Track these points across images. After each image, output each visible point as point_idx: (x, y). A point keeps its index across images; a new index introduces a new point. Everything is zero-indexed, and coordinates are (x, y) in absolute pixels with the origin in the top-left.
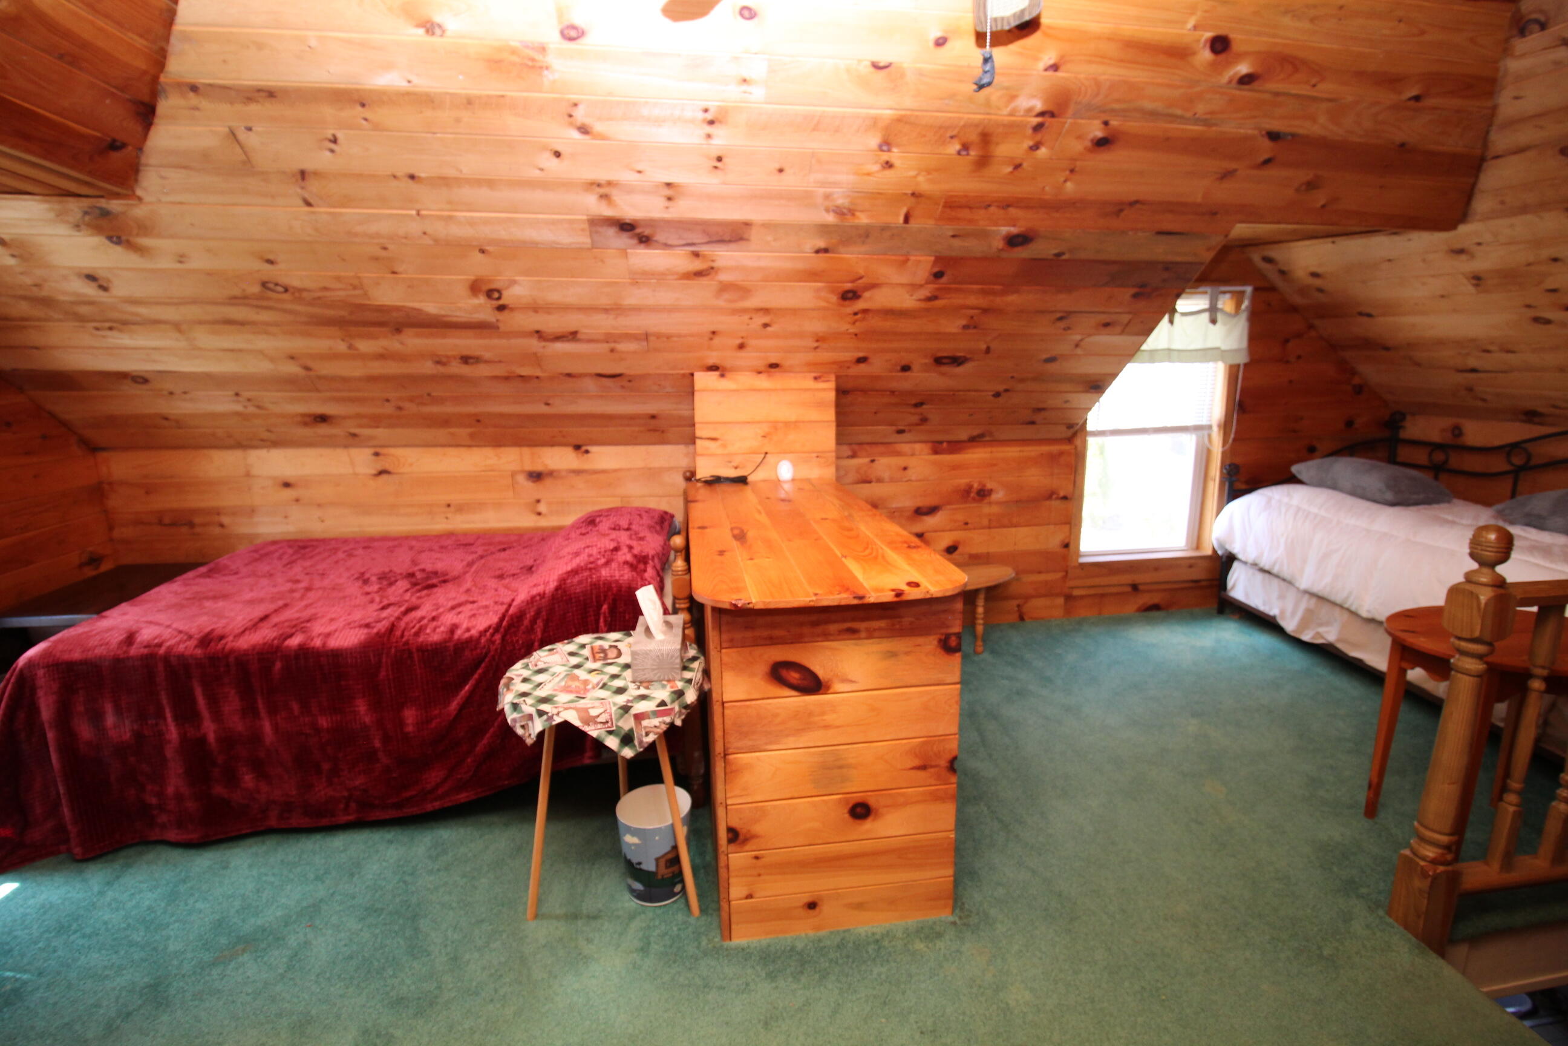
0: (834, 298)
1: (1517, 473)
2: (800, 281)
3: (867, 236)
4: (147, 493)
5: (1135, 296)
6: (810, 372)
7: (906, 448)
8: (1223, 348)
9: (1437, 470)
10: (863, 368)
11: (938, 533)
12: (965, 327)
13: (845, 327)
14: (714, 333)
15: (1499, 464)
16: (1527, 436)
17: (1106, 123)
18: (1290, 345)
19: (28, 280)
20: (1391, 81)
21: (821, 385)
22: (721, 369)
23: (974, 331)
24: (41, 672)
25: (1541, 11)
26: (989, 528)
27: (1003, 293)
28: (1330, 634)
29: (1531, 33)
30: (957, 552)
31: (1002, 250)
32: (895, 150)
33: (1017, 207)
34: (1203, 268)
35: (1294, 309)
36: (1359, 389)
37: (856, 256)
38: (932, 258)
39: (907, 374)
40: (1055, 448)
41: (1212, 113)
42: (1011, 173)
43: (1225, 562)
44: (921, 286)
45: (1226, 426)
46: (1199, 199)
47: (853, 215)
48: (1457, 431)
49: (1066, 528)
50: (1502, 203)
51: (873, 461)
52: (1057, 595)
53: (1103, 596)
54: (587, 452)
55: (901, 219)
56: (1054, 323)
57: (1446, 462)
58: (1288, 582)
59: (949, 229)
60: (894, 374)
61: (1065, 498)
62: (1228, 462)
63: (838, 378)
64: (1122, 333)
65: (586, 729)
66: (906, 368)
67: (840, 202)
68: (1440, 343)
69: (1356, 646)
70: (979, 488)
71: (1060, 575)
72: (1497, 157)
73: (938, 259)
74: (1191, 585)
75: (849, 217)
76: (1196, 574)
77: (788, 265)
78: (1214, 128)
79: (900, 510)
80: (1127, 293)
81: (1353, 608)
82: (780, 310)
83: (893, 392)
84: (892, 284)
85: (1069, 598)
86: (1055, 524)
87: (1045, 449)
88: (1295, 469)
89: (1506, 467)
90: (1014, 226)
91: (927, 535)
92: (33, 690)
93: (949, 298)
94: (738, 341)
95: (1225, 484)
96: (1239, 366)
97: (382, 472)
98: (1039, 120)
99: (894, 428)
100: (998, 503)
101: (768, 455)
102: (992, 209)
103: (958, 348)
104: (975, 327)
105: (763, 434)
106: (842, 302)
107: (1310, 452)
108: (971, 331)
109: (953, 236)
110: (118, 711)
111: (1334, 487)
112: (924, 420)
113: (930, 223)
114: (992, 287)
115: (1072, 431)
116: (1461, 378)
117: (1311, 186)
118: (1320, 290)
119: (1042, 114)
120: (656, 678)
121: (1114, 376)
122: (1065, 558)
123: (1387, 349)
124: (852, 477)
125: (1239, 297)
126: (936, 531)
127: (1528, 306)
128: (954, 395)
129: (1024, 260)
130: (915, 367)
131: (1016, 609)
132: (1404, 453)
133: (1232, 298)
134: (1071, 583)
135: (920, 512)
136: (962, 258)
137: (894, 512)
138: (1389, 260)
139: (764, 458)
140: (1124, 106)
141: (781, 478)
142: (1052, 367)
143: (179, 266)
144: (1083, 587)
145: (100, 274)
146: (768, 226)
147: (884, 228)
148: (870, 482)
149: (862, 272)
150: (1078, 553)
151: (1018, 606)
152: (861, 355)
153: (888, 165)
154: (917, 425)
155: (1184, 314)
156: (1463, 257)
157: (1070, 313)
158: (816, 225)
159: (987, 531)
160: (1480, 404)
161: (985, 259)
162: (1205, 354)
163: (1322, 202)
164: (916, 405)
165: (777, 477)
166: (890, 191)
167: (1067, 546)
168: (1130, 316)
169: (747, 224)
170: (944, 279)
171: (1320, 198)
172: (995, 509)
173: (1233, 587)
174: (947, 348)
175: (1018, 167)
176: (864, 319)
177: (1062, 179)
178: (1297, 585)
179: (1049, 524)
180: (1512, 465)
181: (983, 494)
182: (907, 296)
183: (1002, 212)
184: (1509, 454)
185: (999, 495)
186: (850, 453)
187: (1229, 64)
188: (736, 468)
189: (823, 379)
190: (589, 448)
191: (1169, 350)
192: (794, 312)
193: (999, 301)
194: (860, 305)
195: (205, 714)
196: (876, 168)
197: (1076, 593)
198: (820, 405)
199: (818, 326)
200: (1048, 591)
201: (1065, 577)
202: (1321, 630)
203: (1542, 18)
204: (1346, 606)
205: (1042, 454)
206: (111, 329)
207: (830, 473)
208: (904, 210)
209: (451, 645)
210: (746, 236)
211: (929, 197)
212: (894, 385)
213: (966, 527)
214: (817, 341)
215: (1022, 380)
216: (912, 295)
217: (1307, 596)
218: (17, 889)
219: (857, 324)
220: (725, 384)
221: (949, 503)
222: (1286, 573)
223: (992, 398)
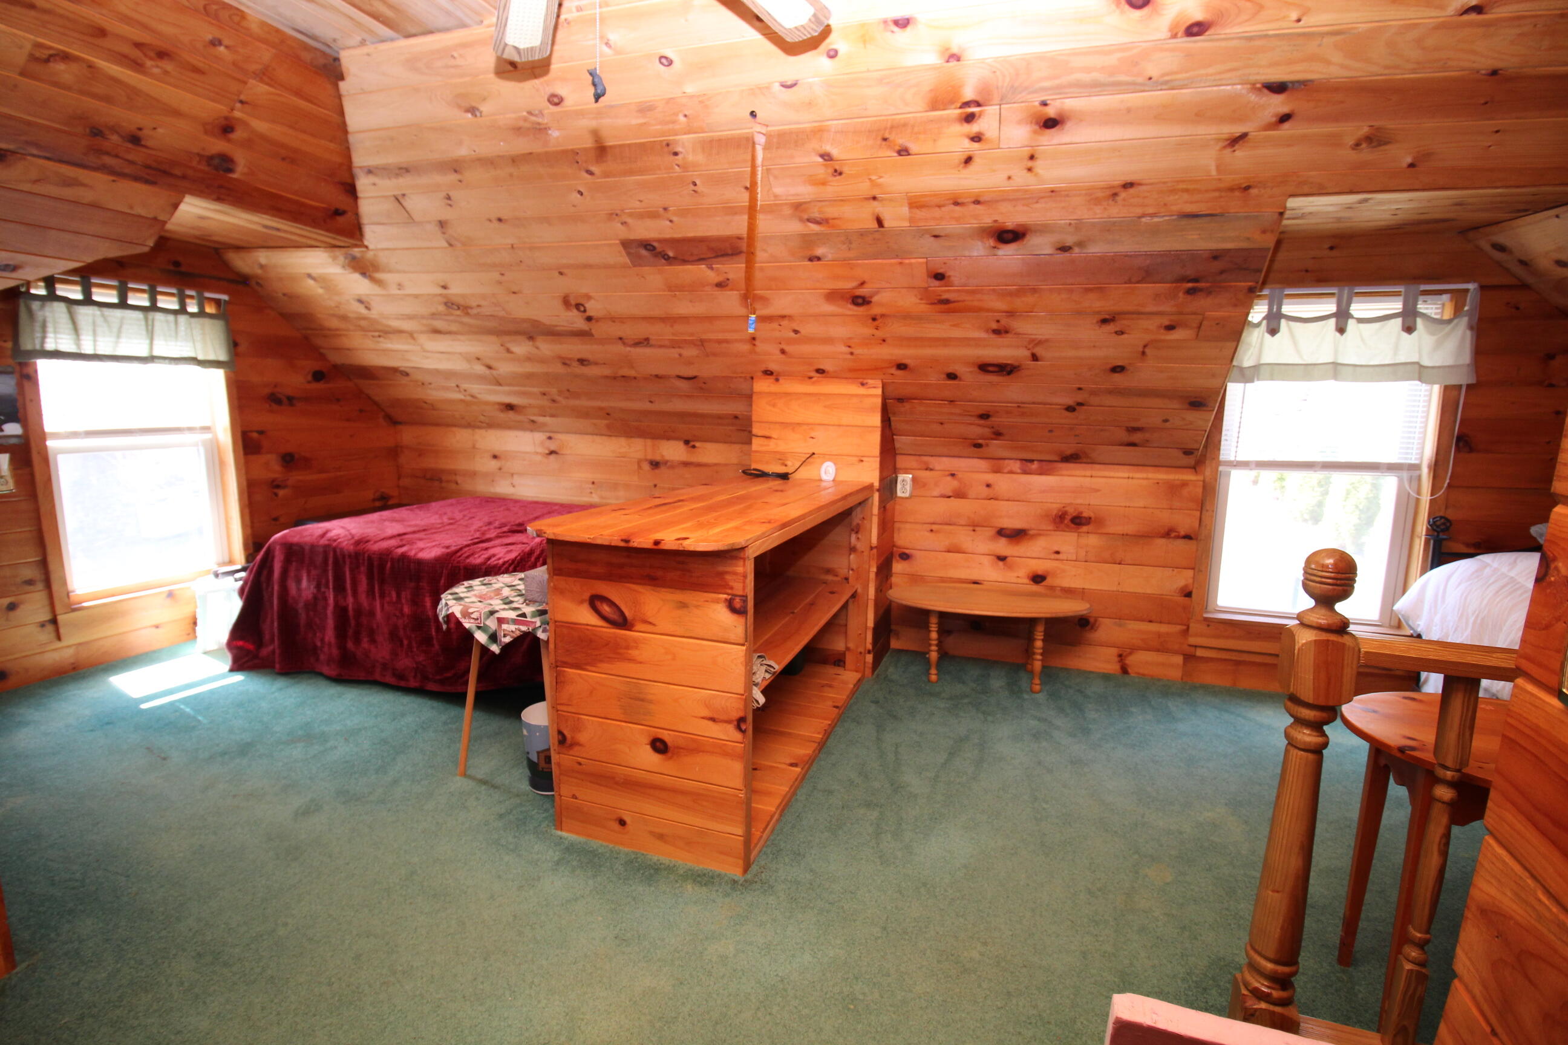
0: (846, 305)
4: (420, 455)
5: (1190, 292)
6: (856, 377)
8: (1433, 362)
10: (905, 376)
11: (1024, 560)
13: (869, 332)
14: (754, 339)
18: (1557, 363)
19: (333, 304)
21: (866, 391)
22: (775, 374)
24: (278, 547)
26: (1087, 560)
27: (1021, 294)
30: (1043, 582)
31: (995, 247)
39: (956, 383)
40: (1172, 476)
45: (1437, 466)
49: (1194, 572)
51: (952, 475)
52: (1174, 652)
53: (1238, 663)
54: (694, 447)
55: (875, 223)
56: (1099, 327)
60: (942, 382)
61: (1187, 538)
62: (1438, 516)
63: (883, 384)
65: (463, 620)
66: (952, 376)
70: (1076, 514)
71: (1178, 628)
85: (1190, 658)
86: (1174, 567)
87: (1161, 475)
88: (1535, 531)
91: (1009, 559)
92: (273, 557)
94: (778, 347)
95: (1432, 542)
96: (1460, 386)
97: (552, 452)
99: (969, 441)
100: (1098, 534)
101: (814, 456)
103: (999, 354)
106: (854, 307)
110: (309, 580)
112: (999, 434)
113: (905, 225)
120: (539, 600)
122: (1186, 609)
125: (1459, 297)
126: (1020, 557)
128: (1019, 407)
130: (962, 375)
131: (1117, 659)
133: (1451, 300)
134: (1192, 640)
135: (1004, 533)
139: (809, 457)
143: (399, 292)
145: (364, 298)
151: (1120, 656)
153: (838, 173)
154: (993, 439)
155: (1361, 321)
162: (1394, 371)
164: (982, 417)
165: (820, 477)
166: (851, 198)
167: (1190, 595)
169: (740, 239)
171: (1400, 155)
174: (988, 355)
175: (968, 160)
176: (885, 324)
181: (1079, 521)
188: (782, 464)
189: (867, 385)
190: (697, 444)
191: (1335, 365)
192: (815, 318)
194: (873, 310)
195: (349, 591)
197: (1199, 653)
200: (1161, 646)
201: (1187, 631)
205: (1157, 483)
206: (380, 336)
209: (484, 567)
211: (891, 200)
213: (1057, 556)
218: (242, 681)
219: (880, 329)
223: (1066, 413)
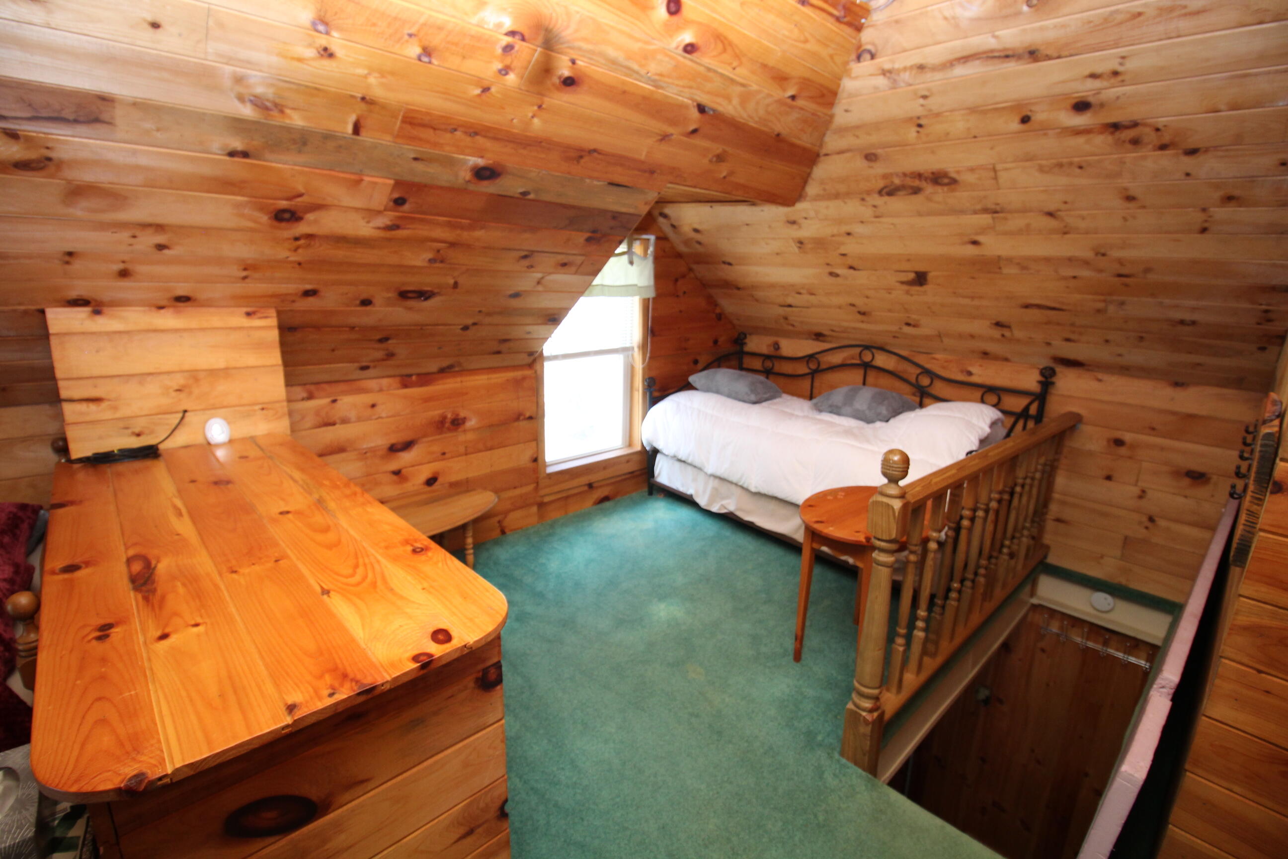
0: (264, 218)
1: (814, 373)
2: (208, 191)
3: (305, 144)
5: (588, 240)
6: (240, 306)
7: (373, 384)
8: (640, 284)
9: (768, 373)
10: (311, 303)
11: (416, 468)
12: (431, 261)
13: (282, 253)
14: (70, 254)
15: (802, 369)
16: (818, 350)
17: (573, 62)
18: (679, 283)
20: (781, 78)
21: (257, 322)
22: (93, 303)
23: (441, 265)
25: (873, 44)
26: (466, 454)
27: (471, 228)
28: (729, 505)
29: (865, 61)
30: (437, 483)
31: (469, 181)
32: (335, 34)
33: (485, 137)
34: (640, 219)
35: (679, 255)
36: (720, 317)
37: (291, 167)
38: (392, 182)
39: (368, 308)
40: (518, 374)
41: (661, 75)
42: (479, 96)
43: (650, 456)
44: (379, 212)
45: (643, 347)
46: (643, 157)
47: (282, 112)
48: (777, 346)
49: (534, 444)
50: (825, 190)
51: (334, 401)
52: (531, 505)
53: (567, 498)
55: (350, 129)
56: (518, 261)
57: (772, 368)
58: (700, 469)
59: (409, 150)
60: (353, 308)
61: (530, 418)
62: (647, 377)
63: (279, 314)
64: (576, 273)
66: (366, 302)
67: (259, 90)
68: (772, 286)
69: (748, 512)
70: (453, 417)
71: (531, 487)
72: (826, 155)
73: (398, 184)
74: (629, 476)
75: (275, 113)
76: (632, 467)
77: (187, 168)
78: (660, 91)
79: (373, 450)
80: (580, 238)
81: (745, 486)
82: (181, 227)
83: (352, 328)
84: (343, 207)
85: (541, 505)
86: (525, 442)
87: (510, 375)
88: (692, 379)
89: (807, 371)
90: (482, 157)
91: (404, 471)
93: (414, 229)
94: (118, 267)
95: (646, 394)
96: (649, 299)
98: (509, 39)
99: (356, 365)
100: (474, 430)
101: (187, 414)
102: (458, 134)
103: (425, 281)
104: (442, 261)
105: (177, 387)
106: (276, 224)
107: (696, 366)
108: (437, 265)
109: (416, 159)
111: (718, 392)
112: (390, 355)
113: (386, 140)
114: (459, 220)
115: (532, 358)
116: (782, 311)
117: (720, 158)
118: (699, 243)
119: (512, 33)
121: (566, 310)
122: (536, 471)
123: (738, 289)
124: (309, 421)
125: (647, 244)
126: (413, 466)
127: (828, 264)
128: (422, 329)
129: (492, 195)
130: (377, 300)
131: (498, 525)
132: (748, 362)
133: (641, 244)
134: (542, 492)
135: (394, 449)
136: (425, 186)
137: (366, 453)
138: (747, 225)
139: (183, 418)
140: (589, 47)
141: (213, 441)
142: (515, 303)
144: (551, 494)
146: (141, 106)
147: (328, 137)
148: (334, 424)
149: (301, 188)
150: (545, 465)
151: (499, 522)
152: (308, 287)
153: (327, 53)
154: (383, 360)
156: (795, 227)
157: (533, 252)
158: (225, 117)
159: (464, 458)
160: (790, 328)
161: (450, 189)
162: (626, 290)
163: (724, 174)
164: (381, 340)
165: (206, 438)
166: (333, 90)
167: (535, 460)
168: (583, 258)
169: (105, 99)
170: (406, 207)
171: (723, 170)
172: (470, 436)
173: (659, 474)
174: (413, 282)
175: (486, 90)
176: (308, 246)
177: (530, 115)
178: (706, 470)
179: (518, 443)
180: (810, 369)
181: (457, 423)
182: (362, 223)
183: (468, 139)
184: (808, 363)
185: (472, 423)
186: (305, 395)
187: (679, 29)
188: (138, 435)
189: (259, 315)
191: (609, 286)
192: (206, 231)
193: (465, 236)
194: (302, 228)
196: (310, 53)
197: (546, 499)
198: (259, 346)
199: (246, 251)
200: (522, 504)
201: (537, 489)
202: (724, 502)
203: (873, 50)
204: (740, 484)
205: (508, 380)
207: (282, 426)
208: (352, 118)
210: (105, 116)
211: (384, 107)
212: (353, 320)
213: (444, 457)
214: (245, 269)
215: (489, 314)
216: (368, 222)
217: (712, 478)
219: (300, 251)
220: (103, 323)
221: (425, 436)
222: (697, 462)
223: (460, 331)
